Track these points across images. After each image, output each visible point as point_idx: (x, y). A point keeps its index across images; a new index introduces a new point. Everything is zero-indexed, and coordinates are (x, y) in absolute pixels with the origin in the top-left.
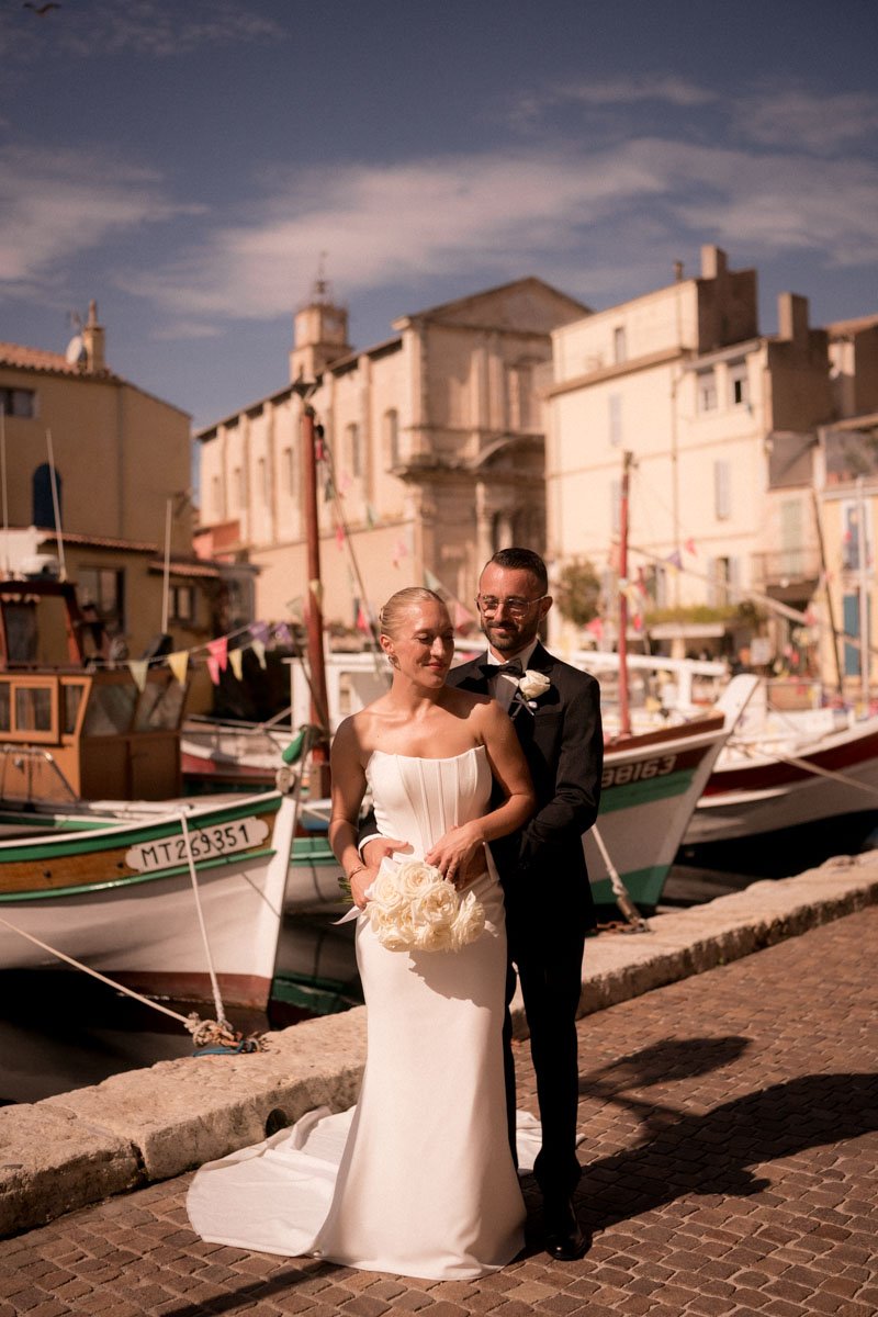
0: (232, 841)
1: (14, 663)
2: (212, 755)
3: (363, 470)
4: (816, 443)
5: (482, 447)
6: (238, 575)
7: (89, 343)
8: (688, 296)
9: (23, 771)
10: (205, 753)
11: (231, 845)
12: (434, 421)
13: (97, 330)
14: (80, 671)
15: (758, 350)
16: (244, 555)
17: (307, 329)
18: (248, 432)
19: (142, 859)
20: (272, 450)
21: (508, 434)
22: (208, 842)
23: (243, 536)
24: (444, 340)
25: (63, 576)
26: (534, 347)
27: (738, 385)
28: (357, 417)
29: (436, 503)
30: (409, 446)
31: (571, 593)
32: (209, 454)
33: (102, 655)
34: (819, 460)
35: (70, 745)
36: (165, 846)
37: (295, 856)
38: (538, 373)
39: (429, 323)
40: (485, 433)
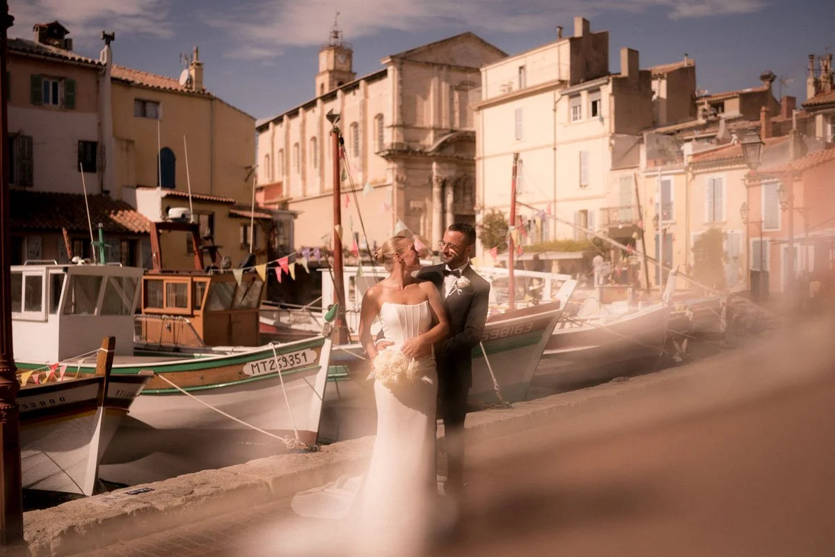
0: (298, 361)
1: (164, 269)
2: (275, 323)
3: (361, 153)
4: (641, 141)
5: (435, 139)
6: (282, 218)
7: (193, 72)
8: (565, 47)
9: (170, 331)
10: (271, 322)
11: (298, 363)
12: (406, 122)
13: (198, 64)
14: (204, 274)
15: (607, 84)
16: (285, 204)
17: (326, 61)
18: (288, 127)
19: (251, 370)
20: (303, 138)
21: (452, 131)
22: (286, 361)
23: (284, 193)
24: (412, 71)
25: (192, 220)
26: (469, 77)
27: (594, 104)
28: (358, 119)
29: (406, 174)
30: (390, 138)
31: (490, 231)
32: (264, 140)
33: (216, 264)
34: (643, 151)
35: (198, 316)
36: (264, 363)
37: (329, 375)
38: (472, 94)
39: (403, 60)
40: (437, 130)
